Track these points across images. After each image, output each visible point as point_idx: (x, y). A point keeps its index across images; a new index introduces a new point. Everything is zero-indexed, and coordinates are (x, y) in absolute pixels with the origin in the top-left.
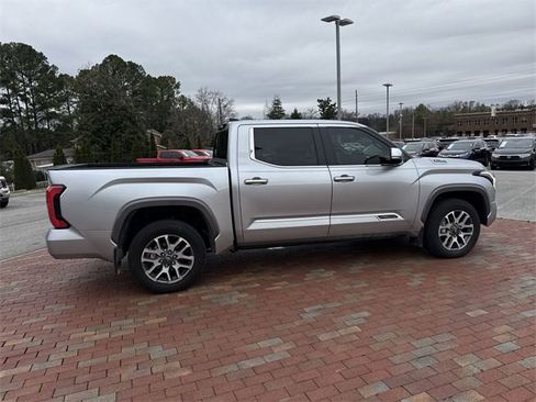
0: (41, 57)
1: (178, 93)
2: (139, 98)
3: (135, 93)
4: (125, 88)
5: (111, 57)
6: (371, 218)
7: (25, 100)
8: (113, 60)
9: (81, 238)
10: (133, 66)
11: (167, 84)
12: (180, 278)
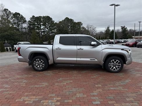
0: (51, 19)
1: (82, 26)
2: (72, 28)
3: (71, 27)
4: (69, 25)
5: (66, 18)
6: (88, 59)
7: (48, 29)
8: (67, 19)
9: (22, 58)
10: (71, 20)
11: (79, 24)
12: (41, 68)
